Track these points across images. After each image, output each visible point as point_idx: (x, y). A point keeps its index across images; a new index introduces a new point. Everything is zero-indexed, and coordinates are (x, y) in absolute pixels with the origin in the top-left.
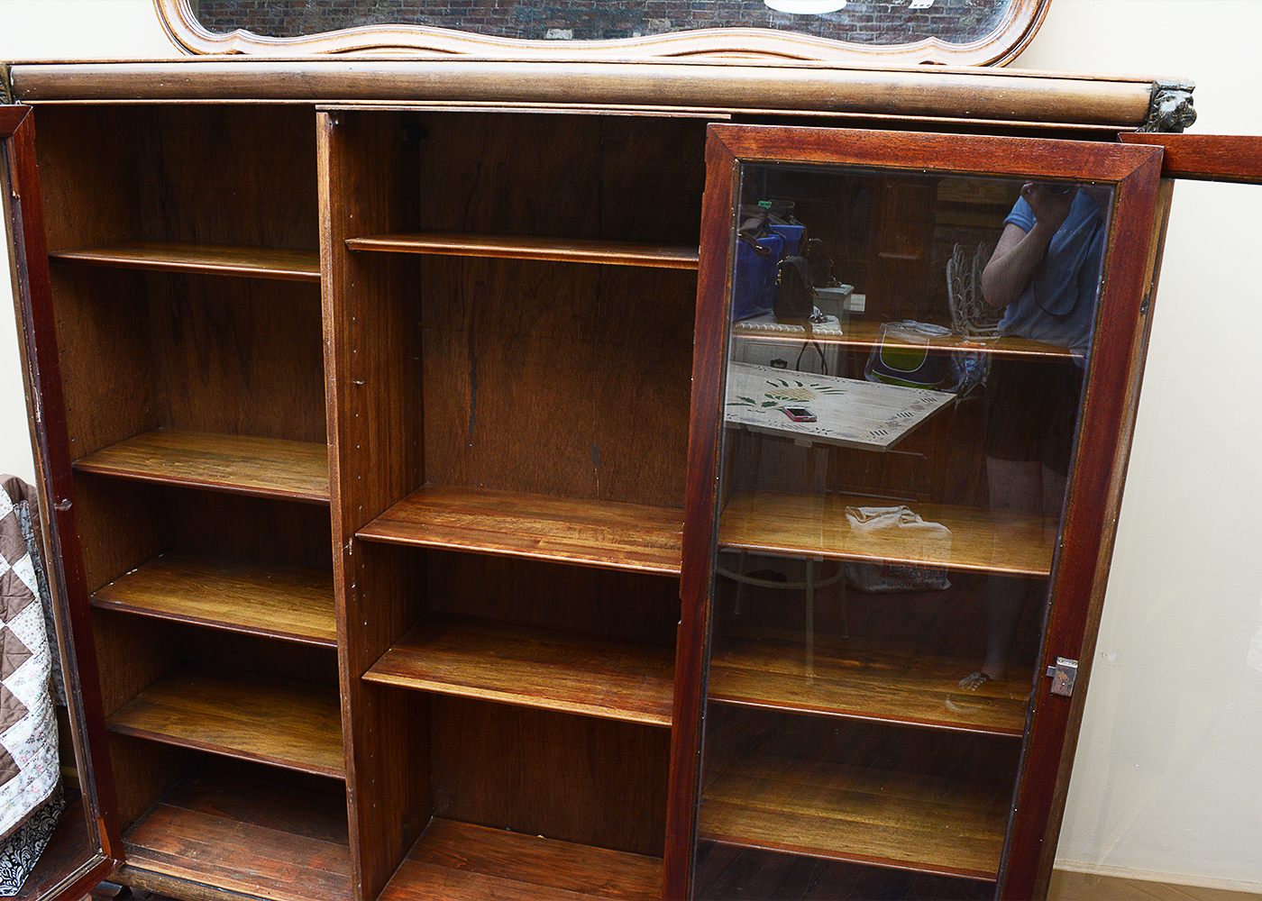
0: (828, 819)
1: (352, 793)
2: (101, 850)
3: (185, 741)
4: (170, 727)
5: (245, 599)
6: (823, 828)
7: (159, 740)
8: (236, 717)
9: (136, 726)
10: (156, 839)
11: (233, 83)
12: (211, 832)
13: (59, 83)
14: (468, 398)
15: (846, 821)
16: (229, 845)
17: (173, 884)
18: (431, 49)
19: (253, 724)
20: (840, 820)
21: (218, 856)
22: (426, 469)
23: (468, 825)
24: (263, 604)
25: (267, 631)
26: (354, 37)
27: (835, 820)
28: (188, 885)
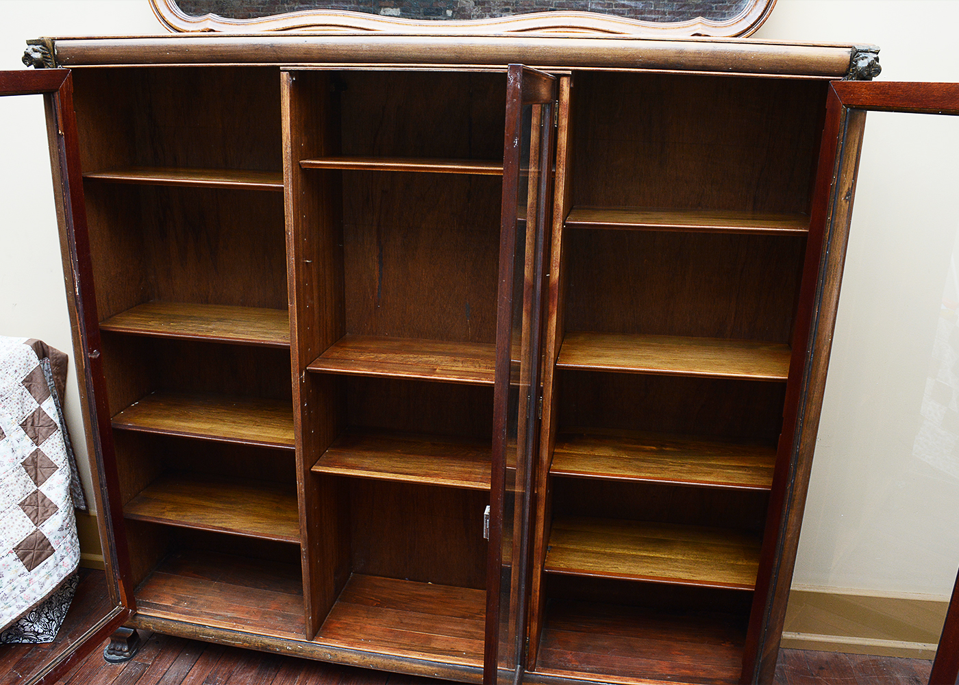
0: (637, 555)
1: (305, 551)
2: (120, 603)
3: (180, 522)
4: (167, 513)
5: (221, 420)
6: (634, 561)
7: (161, 522)
8: (213, 505)
9: (142, 514)
10: (156, 596)
11: (220, 52)
12: (195, 589)
13: (92, 53)
14: (377, 273)
15: (649, 557)
16: (210, 598)
17: (173, 625)
18: (351, 27)
19: (227, 510)
20: (645, 556)
21: (203, 605)
22: (347, 324)
23: (378, 577)
24: (234, 422)
25: (242, 440)
26: (295, 19)
27: (642, 556)
28: (184, 626)
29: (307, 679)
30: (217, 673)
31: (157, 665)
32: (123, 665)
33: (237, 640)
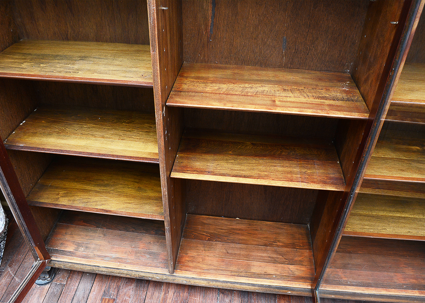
0: (394, 216)
1: (168, 229)
2: (39, 259)
3: (72, 207)
4: (61, 199)
5: (92, 135)
7: (58, 208)
8: (92, 188)
9: (43, 201)
10: (62, 244)
12: (87, 236)
14: (210, 12)
15: (402, 217)
16: (98, 242)
17: (76, 266)
19: (103, 192)
20: (399, 217)
21: (94, 249)
22: (184, 54)
23: (204, 216)
24: (103, 137)
25: (113, 156)
27: (397, 217)
28: (84, 266)
29: (169, 288)
30: (109, 288)
31: (69, 284)
32: (48, 286)
33: (122, 274)
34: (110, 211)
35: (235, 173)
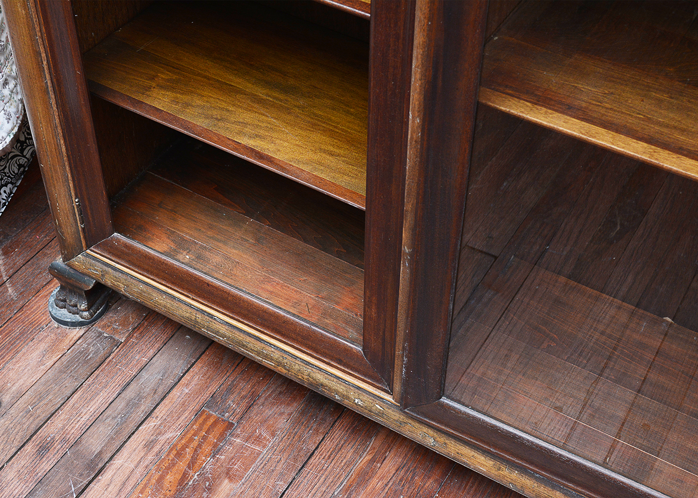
1: (409, 253)
3: (176, 120)
4: (155, 92)
7: (138, 112)
12: (211, 227)
16: (234, 252)
17: (157, 297)
19: (273, 105)
28: (176, 304)
30: (230, 390)
31: (132, 347)
32: (77, 332)
33: (266, 357)
34: (270, 160)
35: (653, 130)
